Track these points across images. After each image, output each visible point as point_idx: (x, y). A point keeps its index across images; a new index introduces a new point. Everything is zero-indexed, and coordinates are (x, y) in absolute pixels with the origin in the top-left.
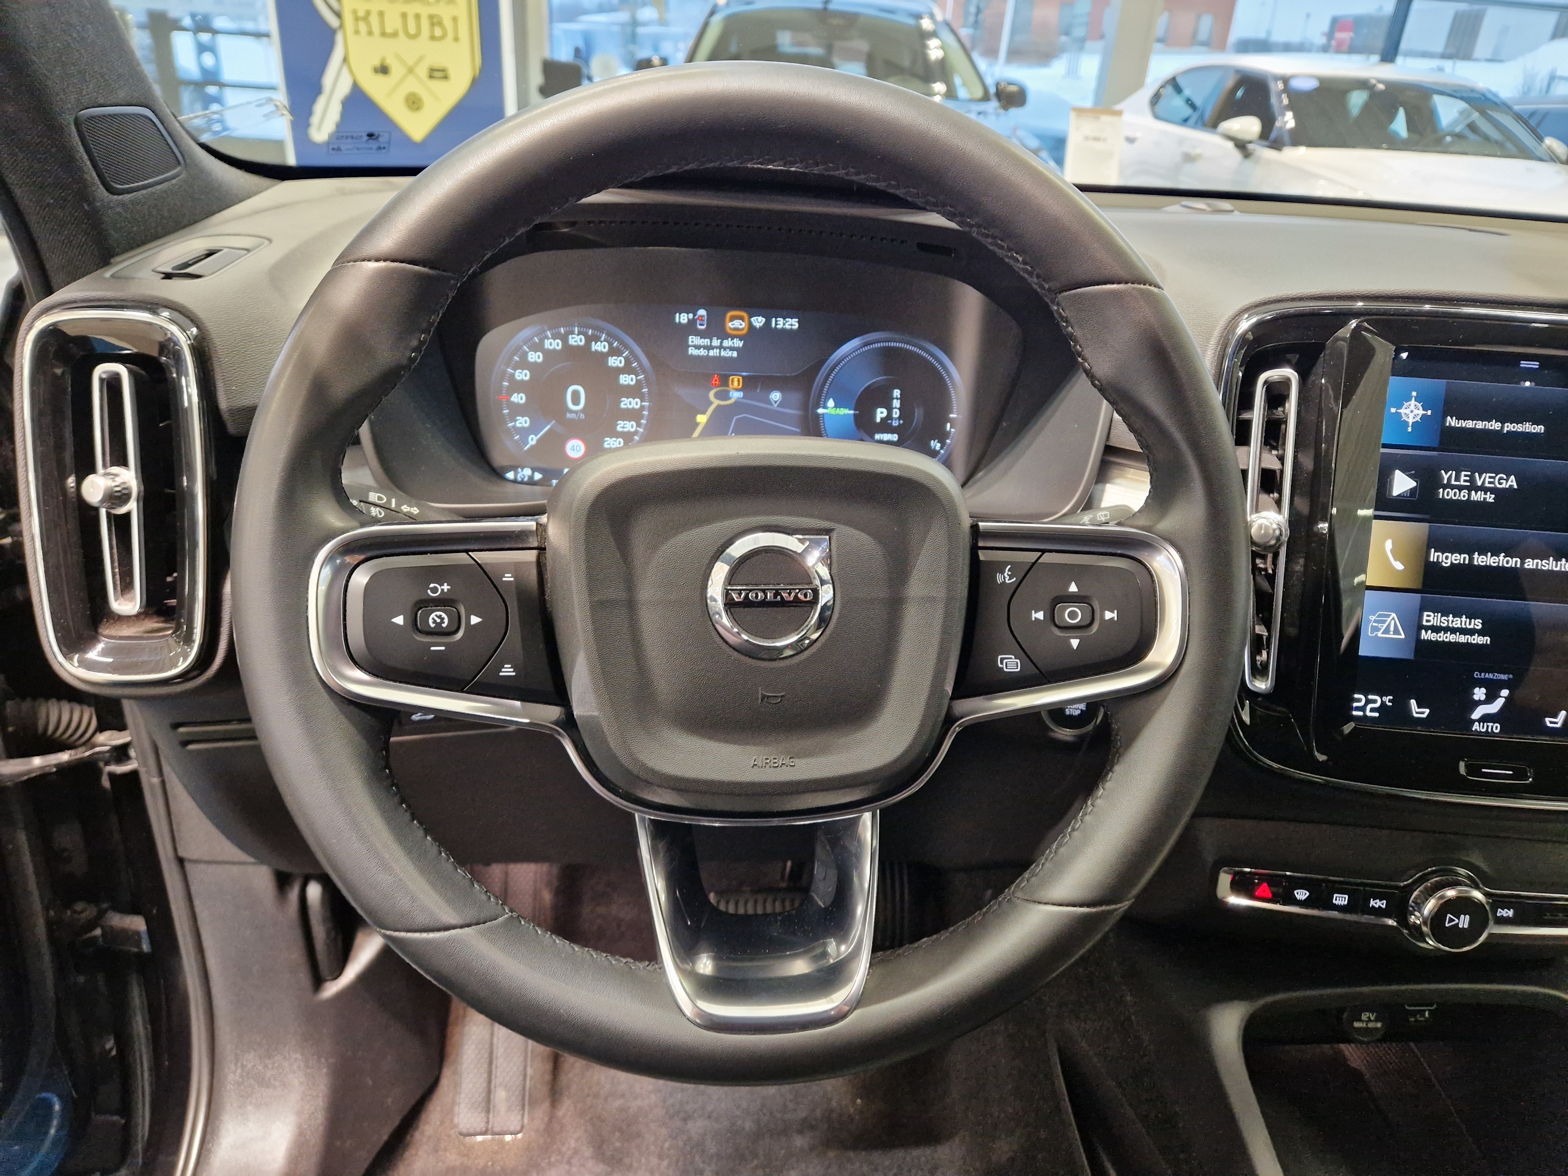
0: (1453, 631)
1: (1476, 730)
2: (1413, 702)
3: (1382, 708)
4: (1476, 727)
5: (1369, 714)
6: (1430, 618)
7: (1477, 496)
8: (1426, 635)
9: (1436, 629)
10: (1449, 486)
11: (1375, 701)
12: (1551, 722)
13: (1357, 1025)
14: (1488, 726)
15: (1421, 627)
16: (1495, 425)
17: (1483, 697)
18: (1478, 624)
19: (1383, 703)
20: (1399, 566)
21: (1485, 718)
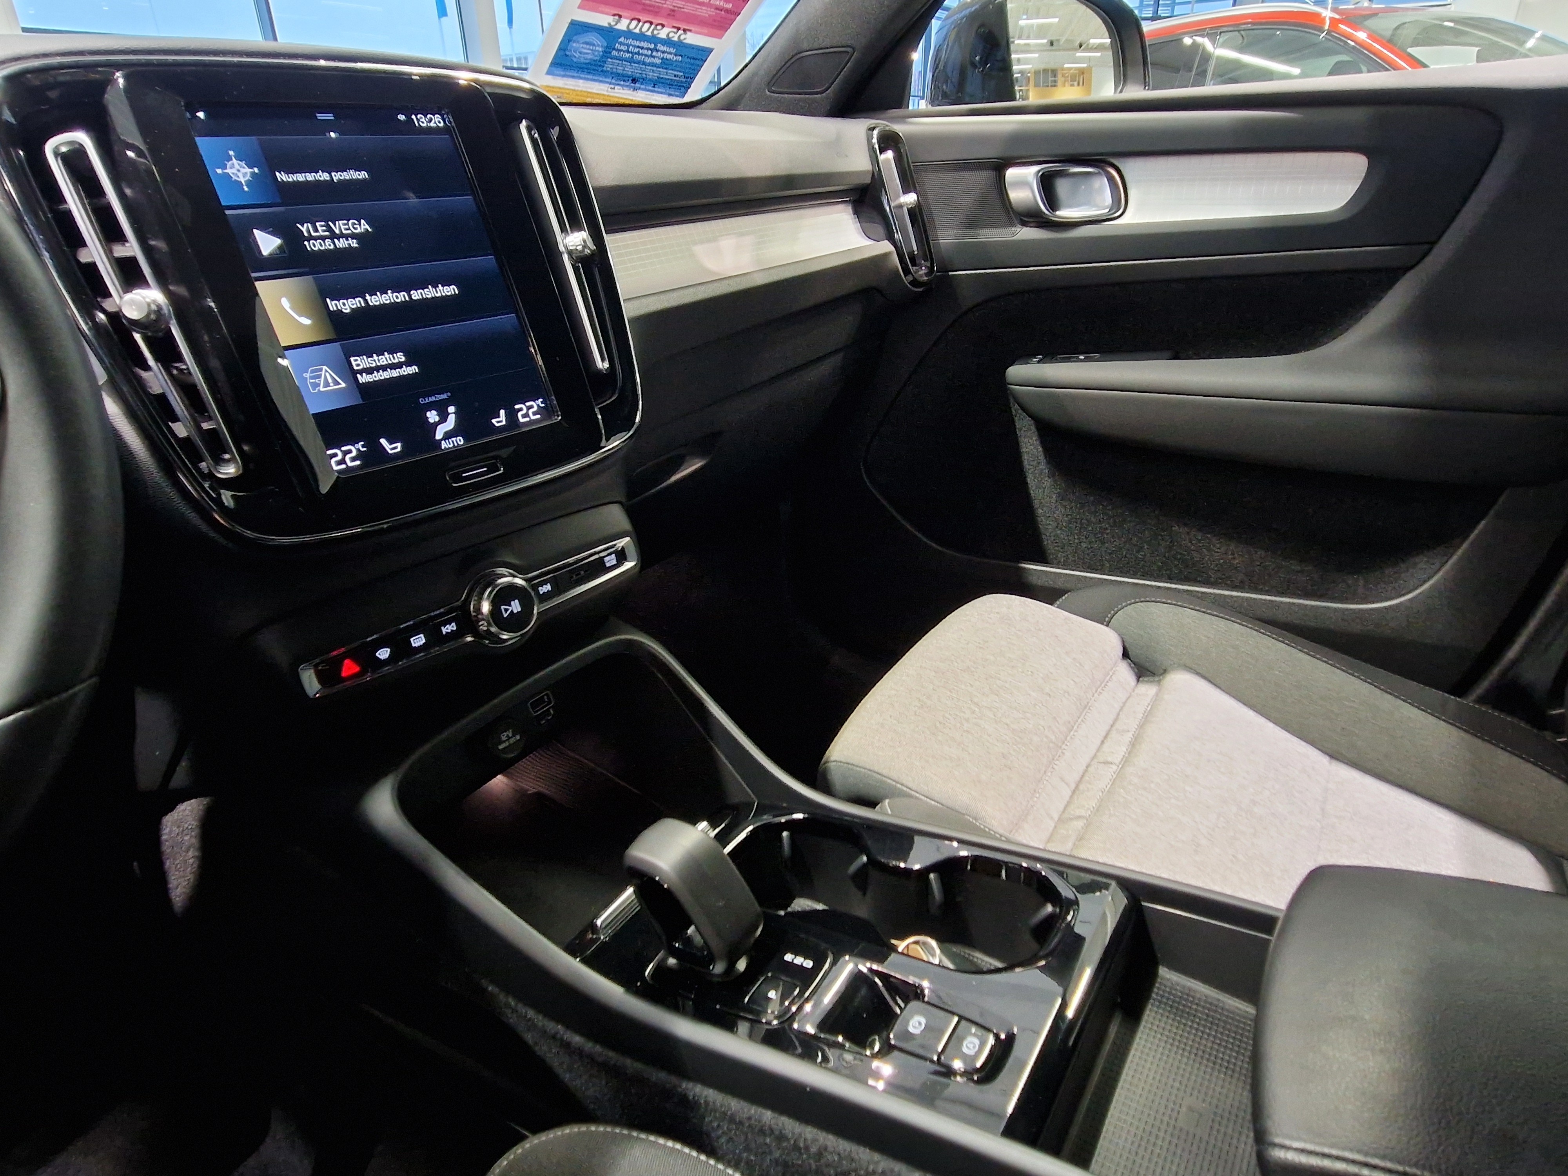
0: (384, 368)
1: (445, 448)
2: (383, 441)
3: (360, 456)
4: (444, 445)
5: (350, 464)
6: (359, 362)
7: (342, 244)
8: (363, 379)
9: (369, 371)
10: (311, 238)
11: (350, 452)
12: (498, 422)
13: (501, 747)
14: (453, 442)
15: (354, 373)
16: (324, 176)
17: (437, 419)
18: (400, 357)
19: (358, 450)
20: (307, 321)
21: (448, 436)
